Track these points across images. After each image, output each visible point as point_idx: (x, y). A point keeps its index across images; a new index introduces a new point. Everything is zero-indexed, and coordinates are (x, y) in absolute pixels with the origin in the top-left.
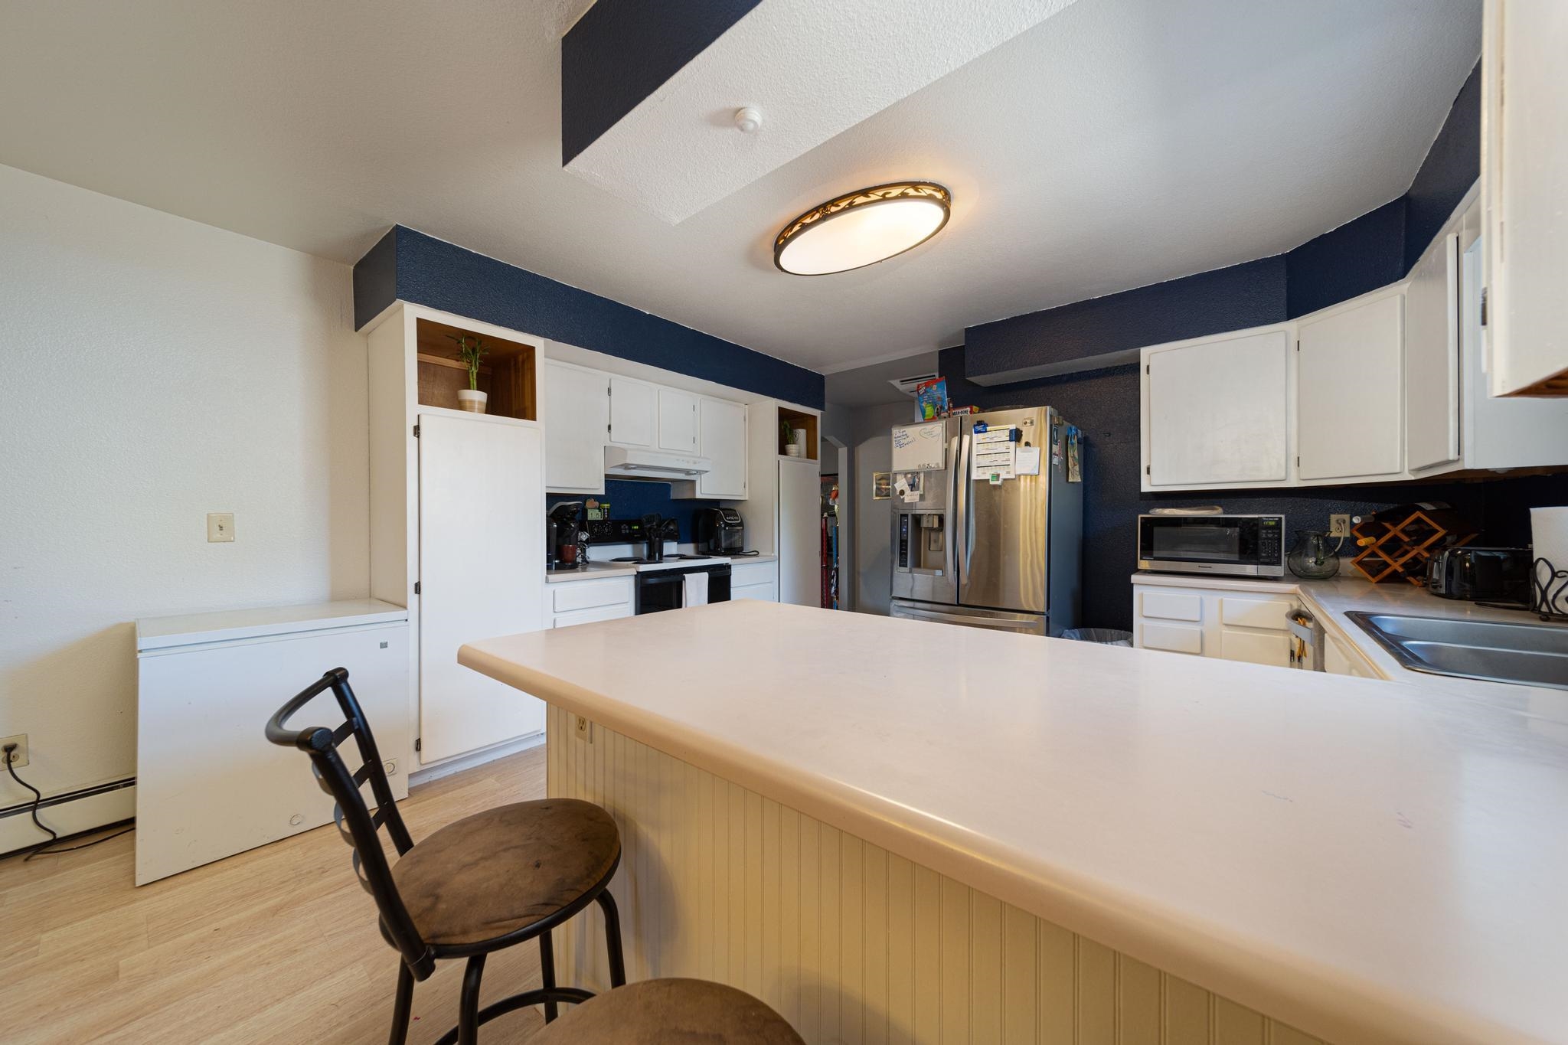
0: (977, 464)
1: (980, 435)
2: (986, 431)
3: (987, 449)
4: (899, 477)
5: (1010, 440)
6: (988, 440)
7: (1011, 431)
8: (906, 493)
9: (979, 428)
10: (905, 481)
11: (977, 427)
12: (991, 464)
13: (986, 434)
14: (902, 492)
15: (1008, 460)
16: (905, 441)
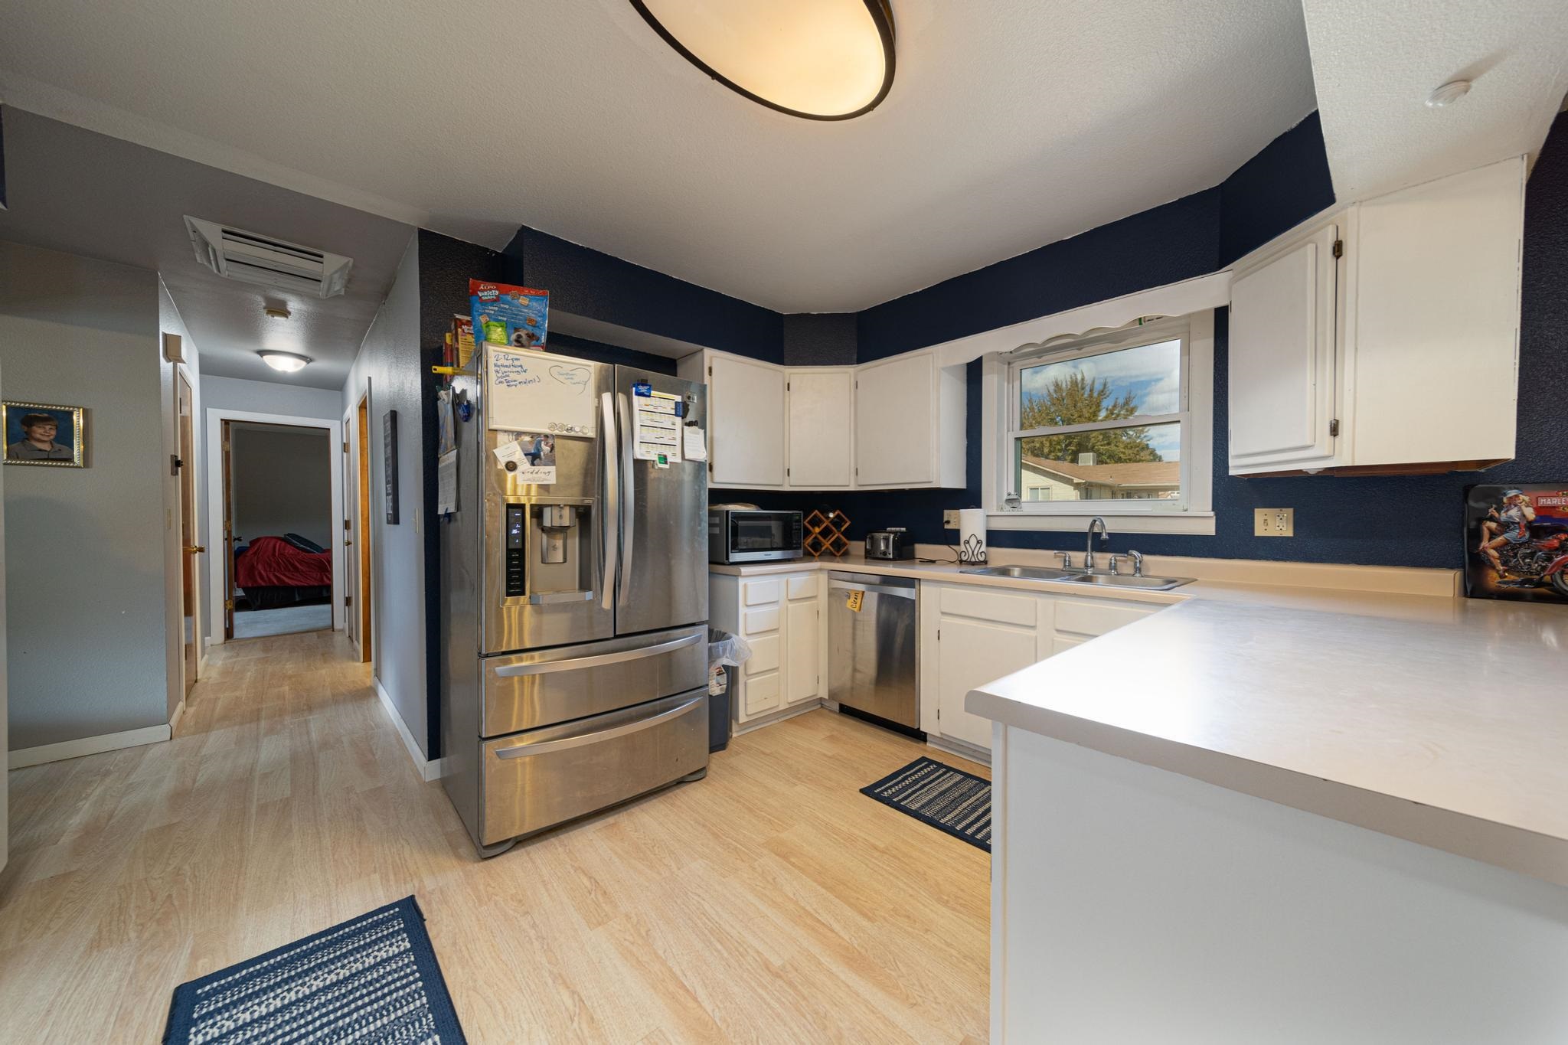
0: (641, 437)
1: (642, 399)
2: (649, 396)
3: (652, 420)
4: (501, 438)
5: (676, 415)
6: (651, 408)
7: (676, 403)
8: (520, 468)
9: (643, 389)
10: (519, 448)
11: (640, 387)
12: (657, 441)
13: (648, 398)
14: (511, 466)
15: (674, 439)
16: (520, 378)
